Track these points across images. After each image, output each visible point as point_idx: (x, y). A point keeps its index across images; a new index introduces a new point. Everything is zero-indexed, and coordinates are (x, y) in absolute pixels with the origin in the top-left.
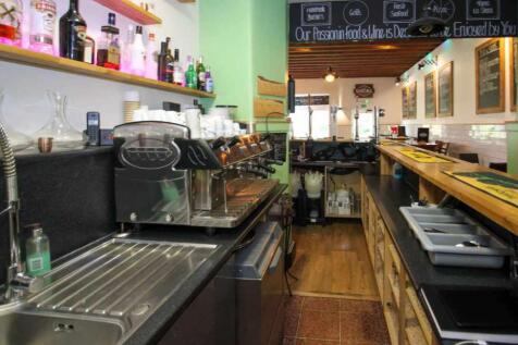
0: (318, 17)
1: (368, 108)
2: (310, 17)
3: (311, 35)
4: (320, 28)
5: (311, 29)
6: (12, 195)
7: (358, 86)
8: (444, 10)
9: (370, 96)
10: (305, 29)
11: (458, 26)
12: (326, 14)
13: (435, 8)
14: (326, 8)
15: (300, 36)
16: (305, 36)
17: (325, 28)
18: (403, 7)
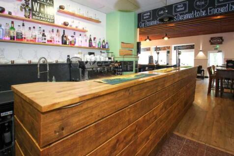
0: (147, 17)
1: (219, 50)
2: (145, 18)
3: (145, 25)
4: (148, 21)
5: (145, 22)
6: (48, 69)
7: (212, 38)
8: (203, 3)
9: (221, 43)
10: (143, 22)
11: (210, 9)
12: (150, 15)
13: (198, 3)
14: (150, 13)
15: (141, 25)
16: (143, 25)
17: (150, 21)
18: (182, 5)
